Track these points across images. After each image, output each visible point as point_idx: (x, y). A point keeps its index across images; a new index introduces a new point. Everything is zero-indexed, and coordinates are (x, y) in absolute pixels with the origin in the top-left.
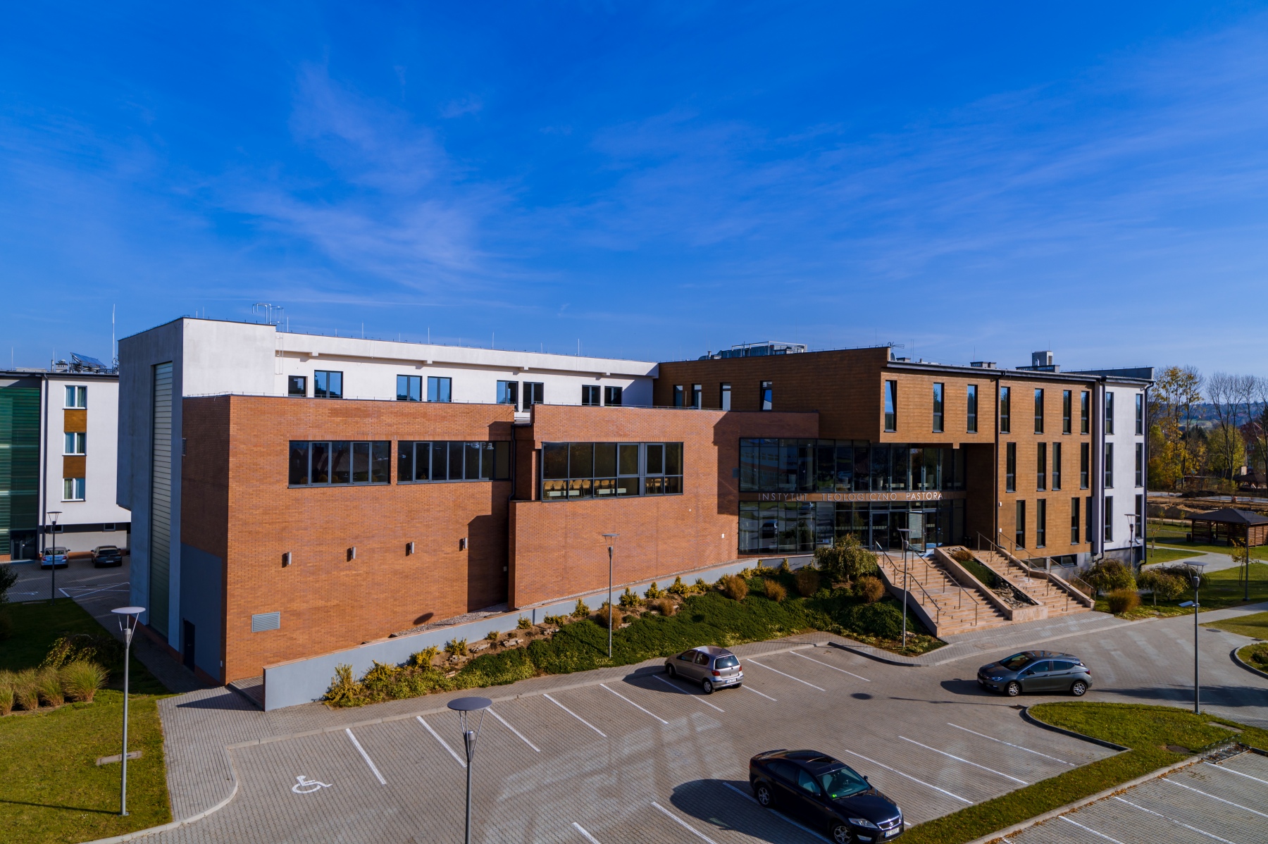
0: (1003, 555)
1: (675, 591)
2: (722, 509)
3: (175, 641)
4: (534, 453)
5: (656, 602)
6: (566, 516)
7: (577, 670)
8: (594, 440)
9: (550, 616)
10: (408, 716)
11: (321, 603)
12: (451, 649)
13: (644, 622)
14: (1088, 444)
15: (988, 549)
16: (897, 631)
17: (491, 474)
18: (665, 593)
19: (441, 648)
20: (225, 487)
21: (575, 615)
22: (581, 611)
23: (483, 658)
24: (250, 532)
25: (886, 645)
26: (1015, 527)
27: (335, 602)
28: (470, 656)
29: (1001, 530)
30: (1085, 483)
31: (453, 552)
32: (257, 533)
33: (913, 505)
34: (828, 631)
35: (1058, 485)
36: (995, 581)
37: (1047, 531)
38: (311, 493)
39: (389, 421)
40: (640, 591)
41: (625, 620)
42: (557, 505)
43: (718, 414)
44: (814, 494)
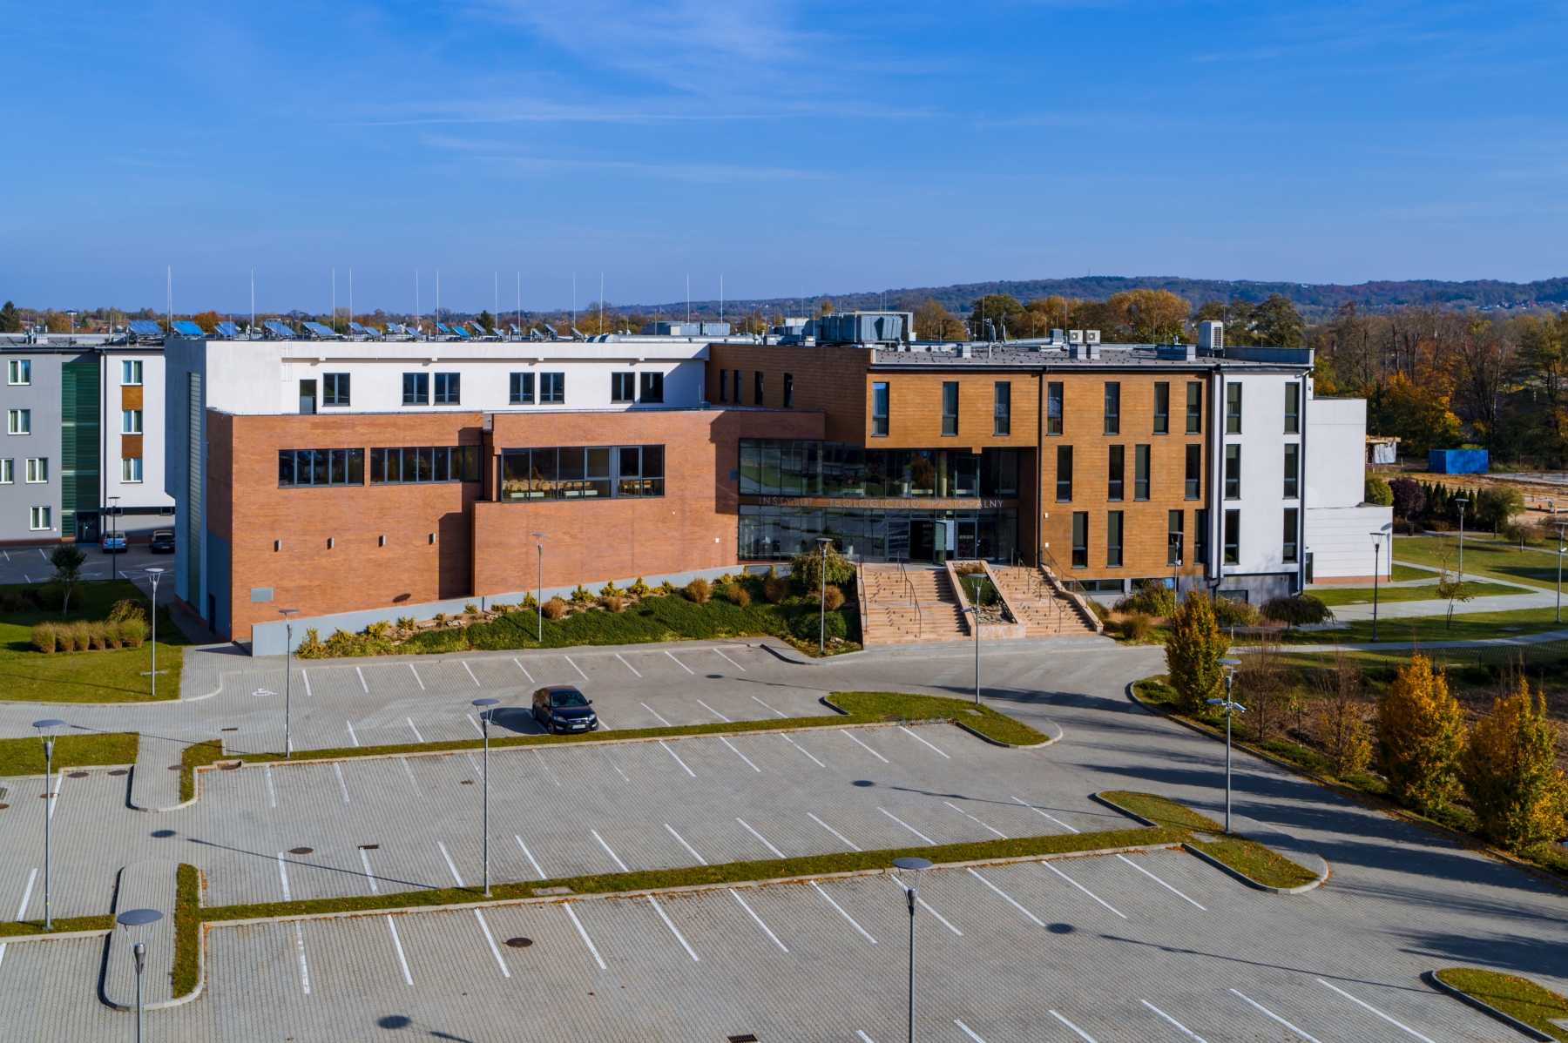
1: (634, 591)
3: (204, 613)
4: (495, 459)
5: (609, 599)
6: (528, 516)
7: (504, 648)
8: (558, 445)
9: (496, 604)
10: (350, 666)
11: (306, 583)
12: (401, 624)
13: (586, 616)
14: (1199, 446)
17: (459, 475)
18: (625, 591)
19: (393, 623)
20: (229, 487)
21: (524, 605)
22: (529, 603)
23: (426, 633)
24: (249, 523)
26: (1070, 542)
27: (317, 583)
28: (416, 630)
29: (1045, 544)
30: (1193, 494)
31: (423, 545)
32: (255, 524)
33: (941, 513)
35: (1145, 492)
36: (993, 598)
37: (1124, 548)
38: (297, 492)
39: (362, 431)
40: (594, 589)
41: (568, 613)
42: (519, 506)
43: (716, 413)
44: (820, 500)
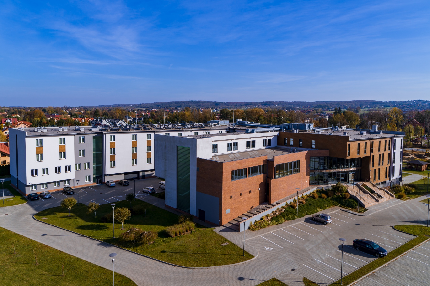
0: (371, 183)
1: (302, 197)
2: (307, 175)
3: (194, 214)
4: (274, 167)
5: (300, 201)
6: (280, 181)
7: (292, 219)
9: (282, 206)
12: (267, 216)
13: (300, 206)
14: (389, 153)
15: (368, 182)
16: (355, 206)
17: (263, 172)
19: (265, 216)
21: (286, 205)
23: (273, 217)
25: (354, 210)
26: (373, 176)
27: (238, 205)
28: (270, 217)
29: (370, 177)
30: (389, 163)
31: (257, 191)
32: (227, 192)
33: (350, 171)
34: (338, 206)
35: (383, 164)
36: (372, 192)
37: (380, 176)
38: (235, 182)
39: (247, 163)
40: (296, 198)
41: (296, 206)
42: (278, 179)
43: (306, 152)
44: (327, 170)
